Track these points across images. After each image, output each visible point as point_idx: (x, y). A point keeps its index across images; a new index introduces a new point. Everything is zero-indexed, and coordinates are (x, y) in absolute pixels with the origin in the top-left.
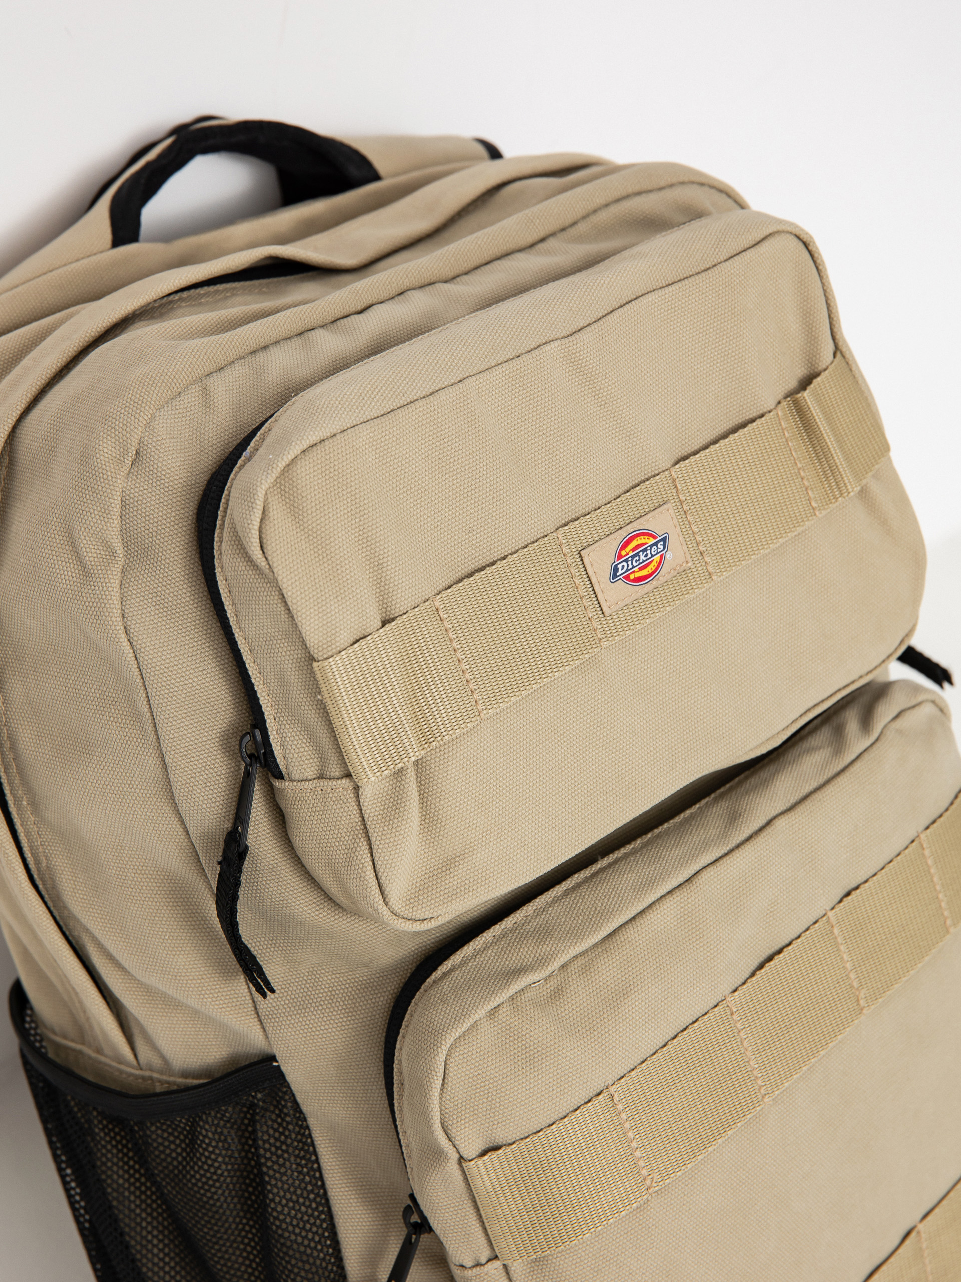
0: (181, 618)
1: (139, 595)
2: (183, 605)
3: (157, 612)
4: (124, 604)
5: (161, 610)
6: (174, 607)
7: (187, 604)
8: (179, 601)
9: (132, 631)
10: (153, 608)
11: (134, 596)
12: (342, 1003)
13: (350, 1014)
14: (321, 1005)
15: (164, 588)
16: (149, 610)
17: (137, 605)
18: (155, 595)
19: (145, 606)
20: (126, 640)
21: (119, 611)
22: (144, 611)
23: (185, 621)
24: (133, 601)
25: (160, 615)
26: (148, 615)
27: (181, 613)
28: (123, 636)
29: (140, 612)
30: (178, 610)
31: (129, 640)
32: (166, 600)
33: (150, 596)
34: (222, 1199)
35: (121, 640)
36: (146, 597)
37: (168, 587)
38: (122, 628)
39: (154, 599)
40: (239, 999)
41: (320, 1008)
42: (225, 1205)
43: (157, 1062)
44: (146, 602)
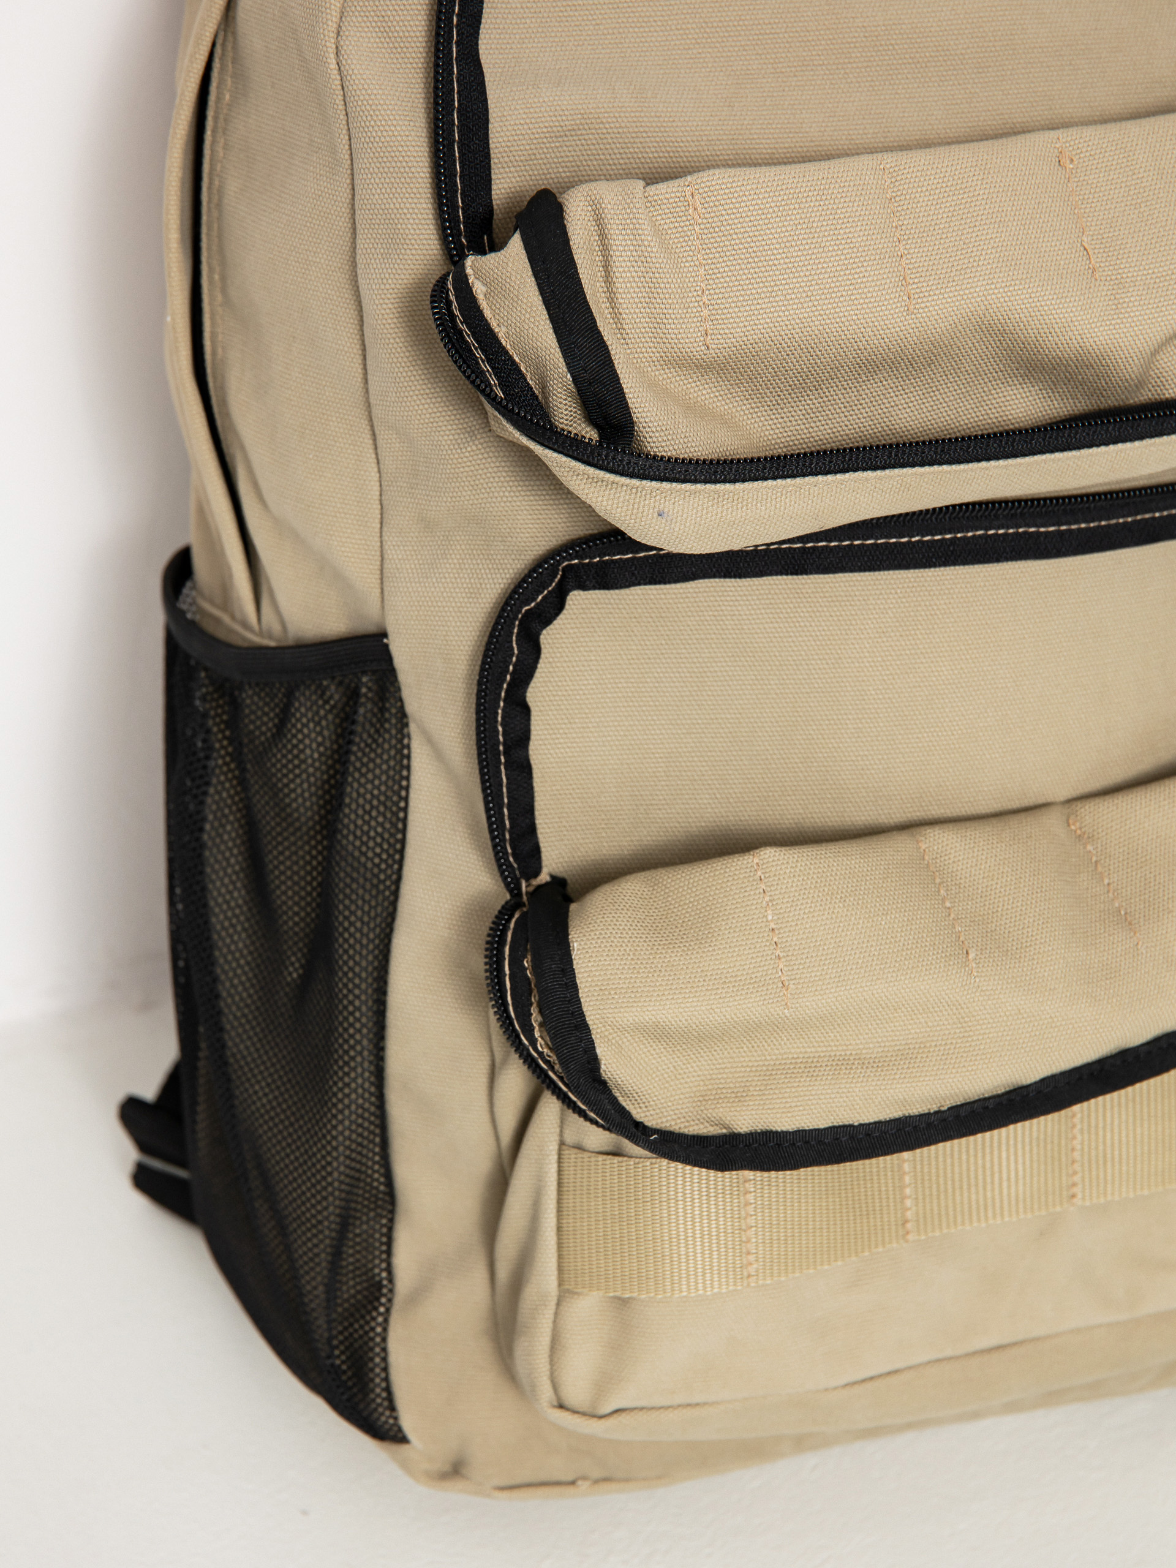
0: (403, 55)
1: (362, 14)
2: (409, 39)
3: (377, 40)
4: (343, 19)
5: (383, 40)
6: (399, 39)
7: (415, 39)
8: (407, 34)
9: (343, 52)
10: (374, 35)
11: (357, 13)
12: (468, 580)
13: (473, 596)
14: (445, 578)
15: (394, 13)
16: (369, 34)
17: (357, 24)
18: (381, 18)
19: (366, 29)
20: (334, 62)
21: (335, 25)
22: (364, 34)
23: (406, 60)
24: (354, 19)
25: (380, 45)
26: (367, 40)
27: (405, 49)
28: (332, 56)
29: (358, 34)
30: (402, 45)
31: (338, 64)
32: (392, 29)
33: (376, 19)
34: (299, 791)
35: (329, 60)
36: (371, 19)
37: (400, 13)
38: (334, 46)
39: (379, 24)
40: (368, 552)
41: (443, 580)
42: (300, 800)
43: (276, 628)
44: (369, 24)
